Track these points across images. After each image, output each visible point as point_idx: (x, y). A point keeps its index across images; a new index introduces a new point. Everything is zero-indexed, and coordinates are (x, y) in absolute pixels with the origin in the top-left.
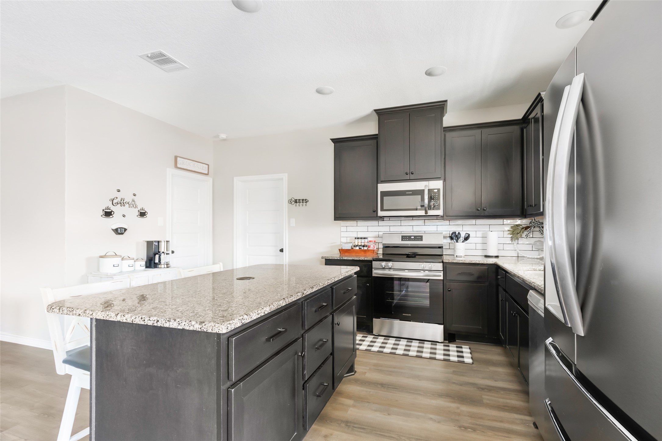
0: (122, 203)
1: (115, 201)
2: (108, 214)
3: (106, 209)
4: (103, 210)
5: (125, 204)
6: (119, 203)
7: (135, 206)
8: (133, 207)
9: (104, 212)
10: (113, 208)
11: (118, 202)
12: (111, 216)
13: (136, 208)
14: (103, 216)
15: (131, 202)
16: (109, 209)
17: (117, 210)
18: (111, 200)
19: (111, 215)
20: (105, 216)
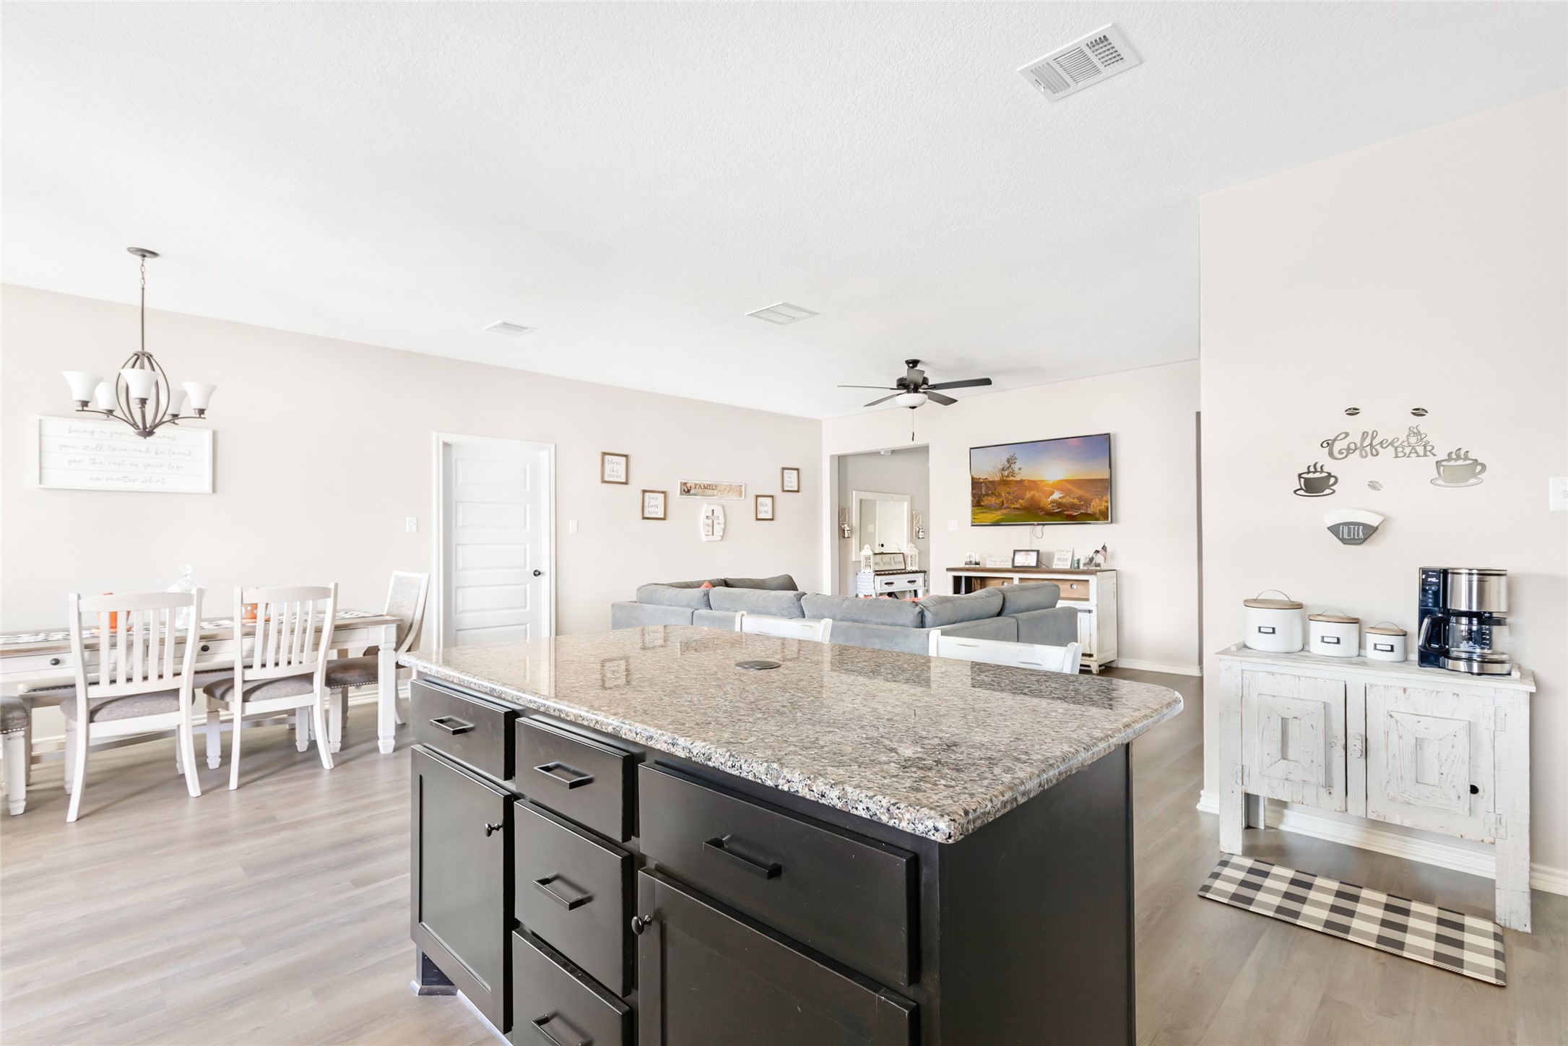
0: (1369, 446)
1: (1338, 446)
2: (1314, 485)
3: (1309, 472)
4: (1300, 476)
5: (1378, 447)
6: (1354, 451)
7: (1420, 450)
8: (1413, 455)
9: (1302, 480)
10: (1331, 466)
11: (1352, 446)
12: (1327, 491)
13: (1425, 455)
14: (1302, 492)
15: (1403, 437)
16: (1319, 470)
17: (1348, 471)
18: (1325, 445)
19: (1329, 487)
20: (1306, 491)
